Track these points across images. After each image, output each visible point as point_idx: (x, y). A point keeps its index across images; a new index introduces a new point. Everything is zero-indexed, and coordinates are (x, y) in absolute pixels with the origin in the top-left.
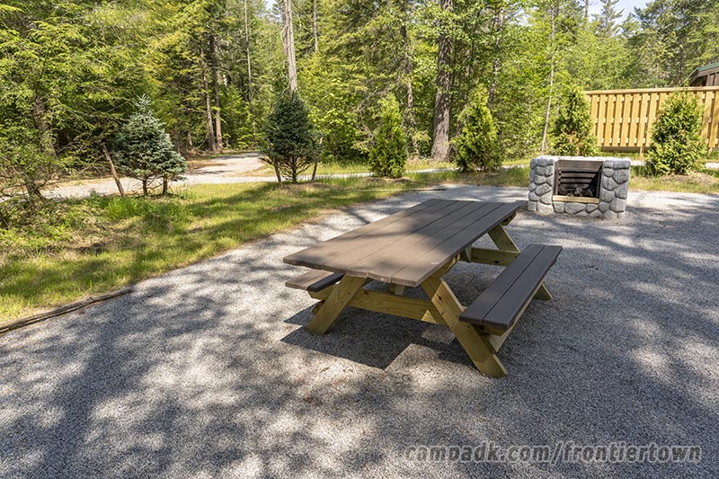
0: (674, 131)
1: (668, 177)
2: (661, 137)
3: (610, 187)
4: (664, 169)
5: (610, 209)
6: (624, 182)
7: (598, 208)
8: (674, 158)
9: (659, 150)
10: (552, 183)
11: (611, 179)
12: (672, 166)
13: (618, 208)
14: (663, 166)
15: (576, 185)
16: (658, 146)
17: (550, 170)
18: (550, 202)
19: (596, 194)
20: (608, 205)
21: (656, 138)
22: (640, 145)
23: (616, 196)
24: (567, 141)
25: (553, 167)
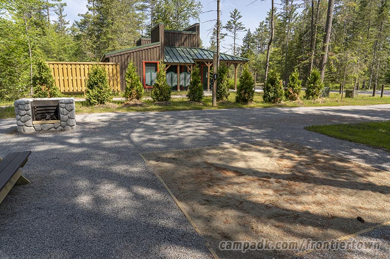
0: (96, 84)
1: (98, 106)
2: (91, 86)
3: (65, 114)
4: (95, 102)
5: (67, 125)
6: (72, 110)
7: (61, 125)
8: (99, 97)
9: (91, 93)
10: (31, 114)
11: (64, 109)
12: (98, 100)
13: (71, 124)
14: (94, 100)
15: (47, 114)
16: (90, 91)
17: (28, 107)
18: (32, 125)
19: (58, 118)
20: (66, 123)
21: (89, 87)
22: (83, 90)
23: (69, 118)
24: (41, 90)
25: (30, 105)
